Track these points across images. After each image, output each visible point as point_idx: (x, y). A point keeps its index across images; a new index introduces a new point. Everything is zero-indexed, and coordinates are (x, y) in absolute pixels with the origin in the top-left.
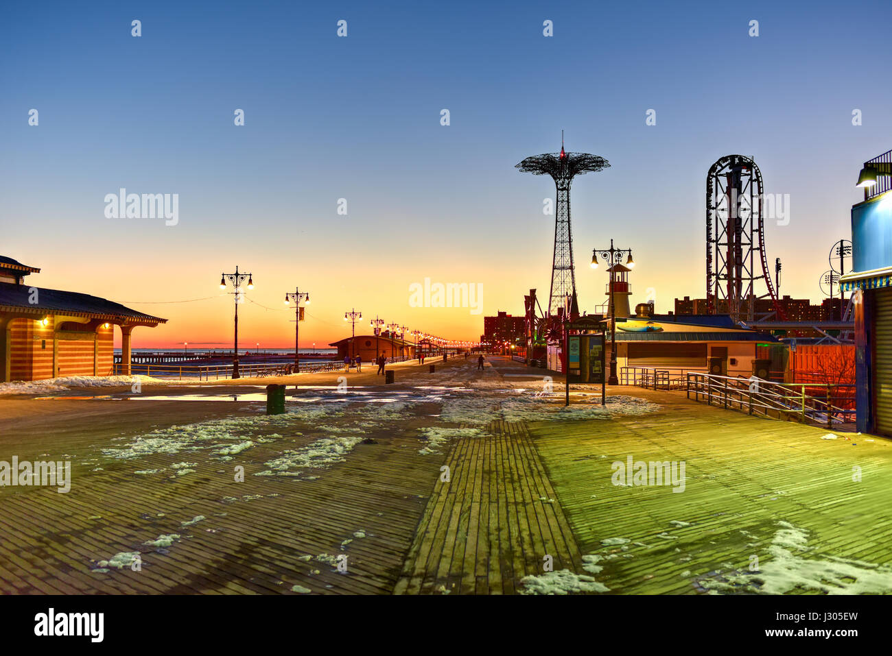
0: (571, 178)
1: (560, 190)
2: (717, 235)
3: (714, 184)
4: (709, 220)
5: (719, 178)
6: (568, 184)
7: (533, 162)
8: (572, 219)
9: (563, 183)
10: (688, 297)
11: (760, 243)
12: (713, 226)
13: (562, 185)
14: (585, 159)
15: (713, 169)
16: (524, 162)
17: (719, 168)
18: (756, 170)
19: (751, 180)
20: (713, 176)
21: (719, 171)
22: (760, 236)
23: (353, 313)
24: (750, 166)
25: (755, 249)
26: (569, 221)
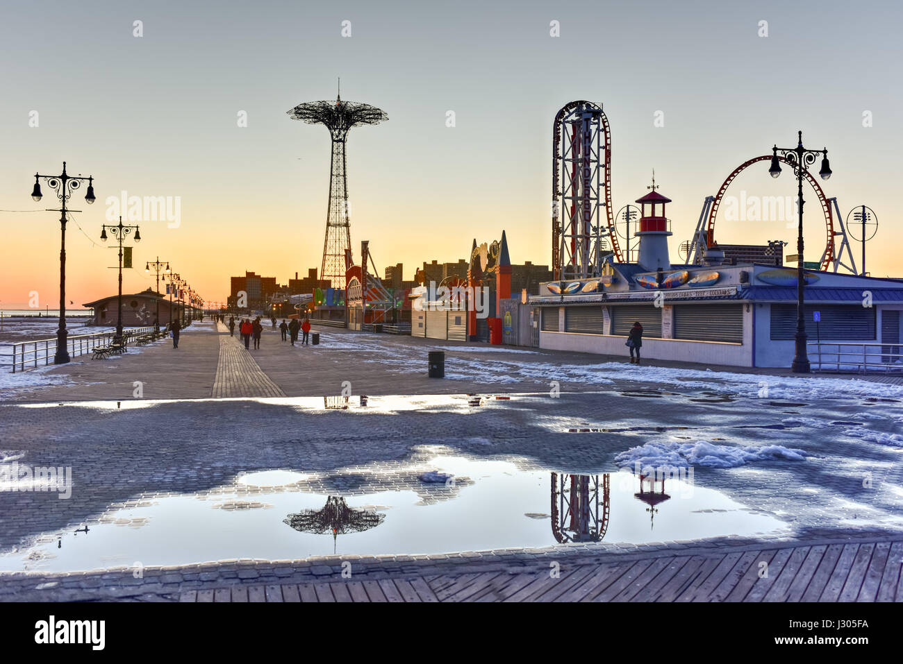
0: (347, 129)
1: (335, 141)
2: (563, 187)
3: (561, 131)
4: (555, 171)
5: (567, 125)
6: (344, 136)
7: (308, 109)
8: (347, 173)
9: (339, 134)
10: (436, 261)
11: (607, 199)
12: (560, 178)
13: (337, 137)
14: (363, 110)
15: (561, 114)
16: (297, 108)
17: (567, 114)
18: (603, 120)
19: (598, 129)
20: (560, 122)
21: (567, 117)
22: (606, 191)
23: (158, 263)
24: (597, 113)
25: (601, 205)
26: (344, 175)
